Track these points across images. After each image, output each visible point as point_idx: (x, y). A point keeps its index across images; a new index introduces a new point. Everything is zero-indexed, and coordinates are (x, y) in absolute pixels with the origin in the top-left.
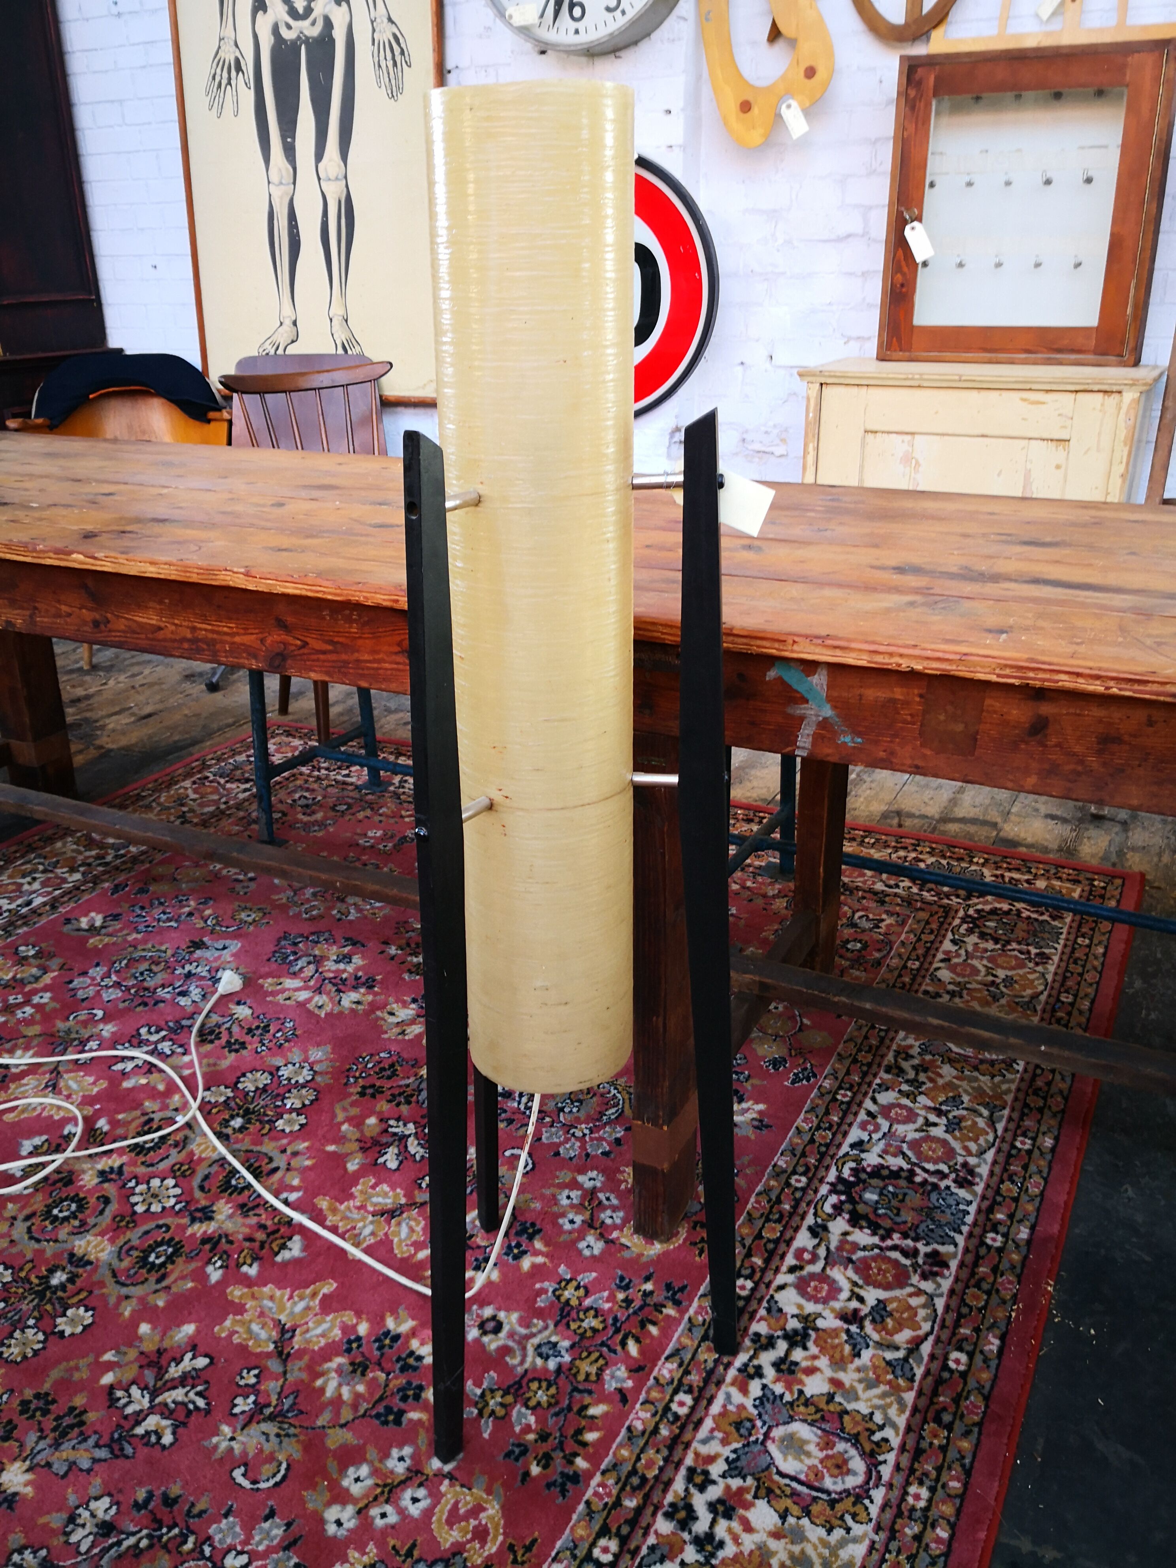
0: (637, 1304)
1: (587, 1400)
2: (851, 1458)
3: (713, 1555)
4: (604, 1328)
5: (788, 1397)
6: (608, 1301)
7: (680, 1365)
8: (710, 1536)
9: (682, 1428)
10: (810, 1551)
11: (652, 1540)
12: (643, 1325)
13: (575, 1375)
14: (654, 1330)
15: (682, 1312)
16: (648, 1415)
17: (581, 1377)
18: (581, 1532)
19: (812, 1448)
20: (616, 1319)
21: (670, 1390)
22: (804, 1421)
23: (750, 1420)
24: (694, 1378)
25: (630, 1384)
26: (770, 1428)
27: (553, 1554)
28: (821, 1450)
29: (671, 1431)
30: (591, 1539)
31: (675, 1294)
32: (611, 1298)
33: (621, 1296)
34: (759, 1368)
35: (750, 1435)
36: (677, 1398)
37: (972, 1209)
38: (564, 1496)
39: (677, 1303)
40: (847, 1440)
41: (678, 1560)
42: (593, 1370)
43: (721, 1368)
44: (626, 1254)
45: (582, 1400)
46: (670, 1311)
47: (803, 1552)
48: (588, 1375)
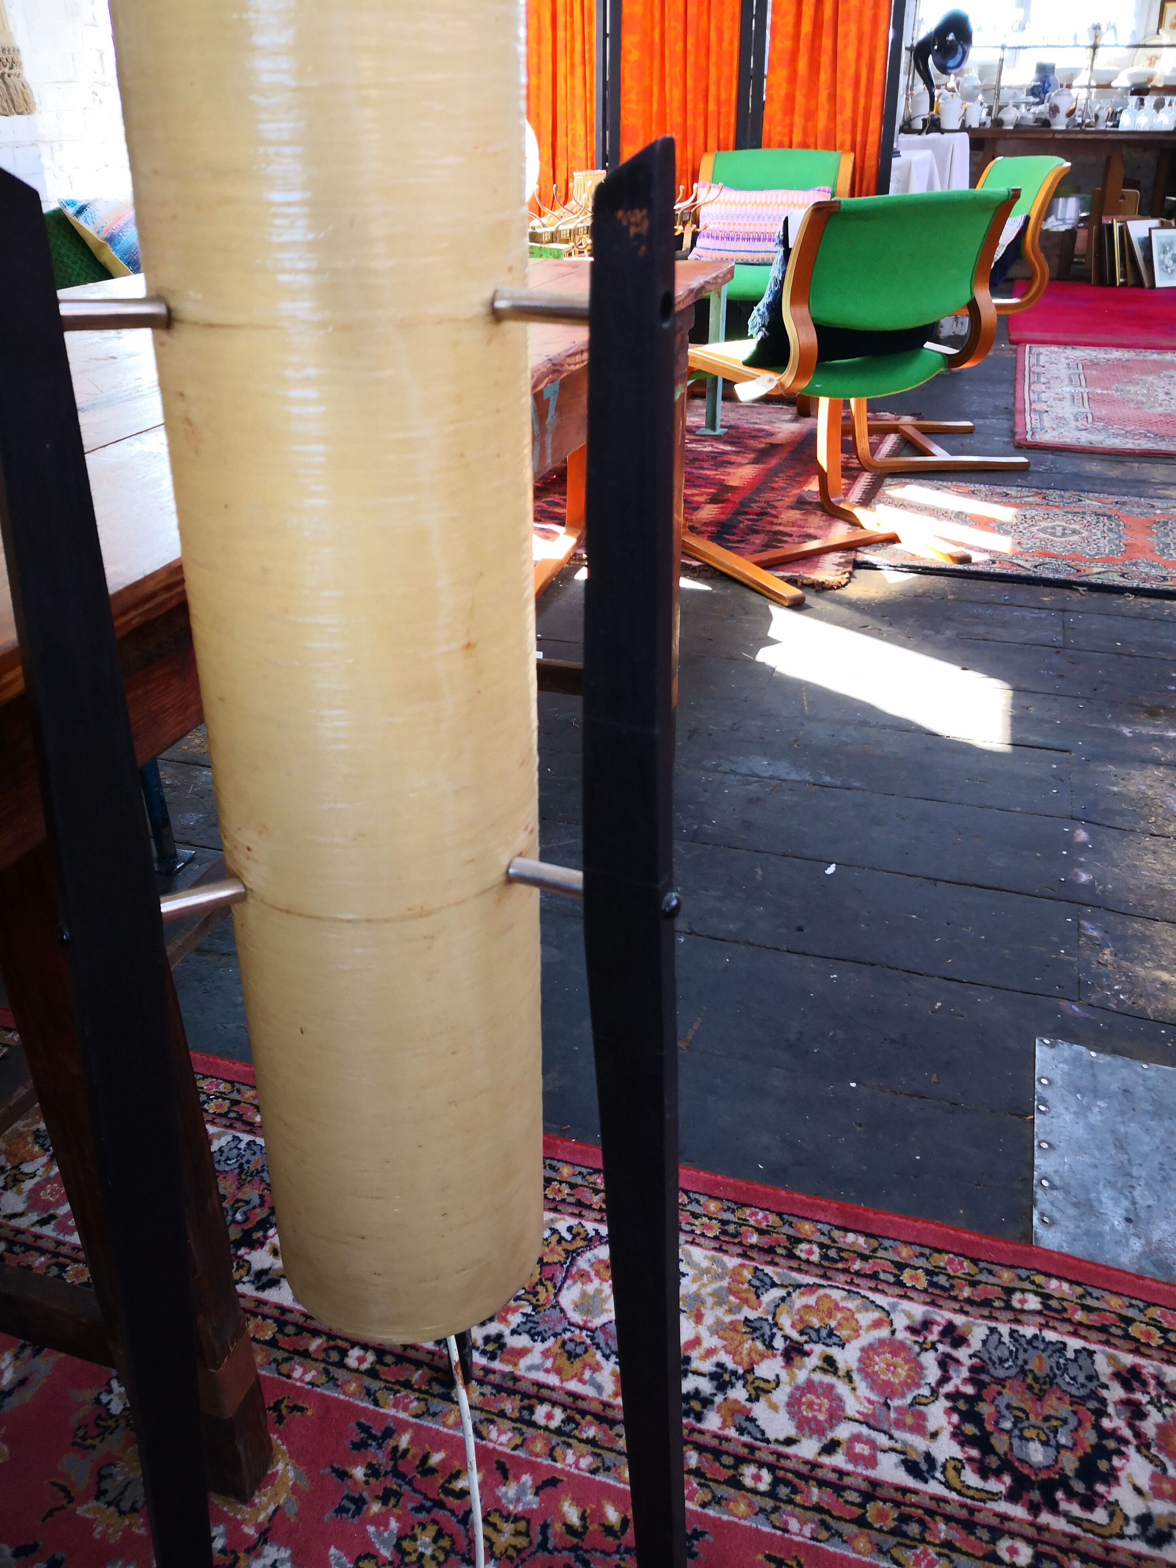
0: (393, 1483)
1: (558, 1527)
2: (596, 1257)
3: (734, 1373)
4: (435, 1522)
5: (529, 1310)
6: (386, 1525)
7: (492, 1422)
8: (713, 1376)
9: (584, 1413)
10: (709, 1289)
11: (732, 1433)
12: (432, 1471)
13: (519, 1551)
14: (436, 1458)
15: (403, 1426)
16: (570, 1452)
17: (521, 1542)
18: (742, 1508)
19: (590, 1288)
20: (419, 1509)
21: (529, 1431)
22: (556, 1295)
23: (564, 1343)
24: (509, 1406)
25: (527, 1479)
26: (570, 1324)
27: (779, 1533)
28: (591, 1281)
29: (590, 1424)
30: (749, 1495)
31: (374, 1438)
32: (381, 1521)
33: (376, 1508)
34: (487, 1339)
35: (583, 1343)
36: (542, 1422)
37: (246, 1138)
38: (703, 1534)
39: (389, 1433)
40: (573, 1259)
41: (748, 1405)
42: (508, 1528)
43: (491, 1377)
44: (292, 1510)
45: (561, 1536)
46: (404, 1441)
47: (712, 1295)
48: (517, 1533)
